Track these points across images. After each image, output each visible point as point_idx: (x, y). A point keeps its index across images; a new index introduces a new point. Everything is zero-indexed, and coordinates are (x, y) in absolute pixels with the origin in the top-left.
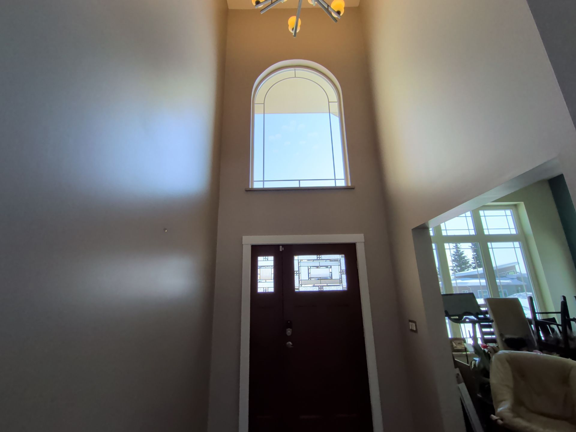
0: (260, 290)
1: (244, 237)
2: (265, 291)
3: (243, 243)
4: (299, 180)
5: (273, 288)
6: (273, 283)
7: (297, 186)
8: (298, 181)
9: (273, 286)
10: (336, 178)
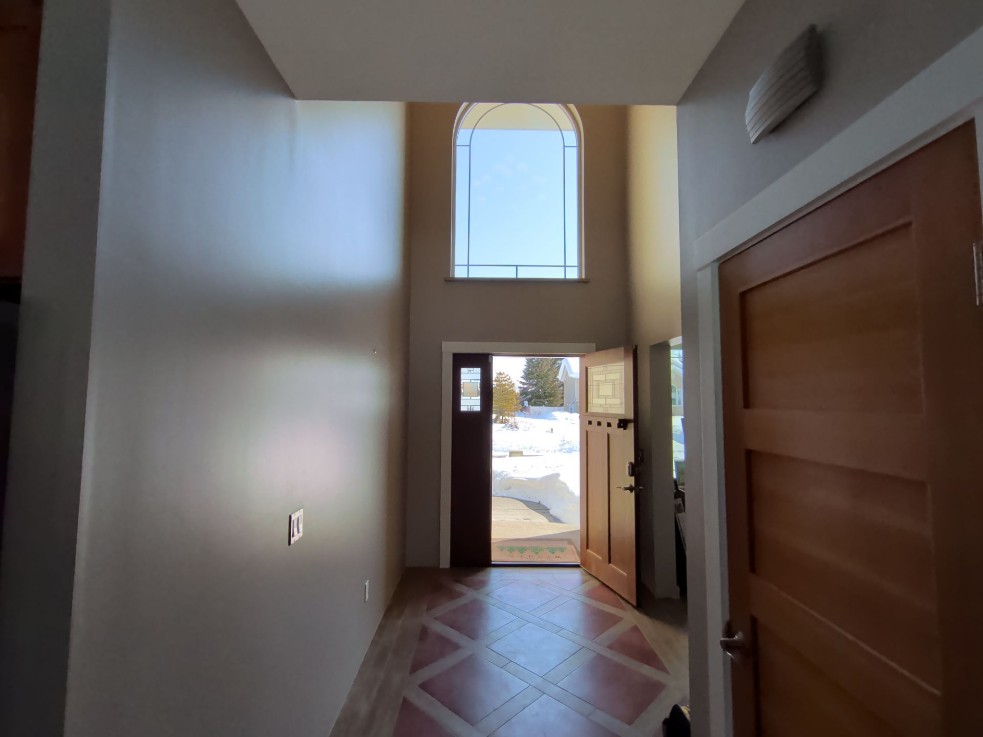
0: (463, 408)
1: (444, 343)
2: (469, 410)
3: (443, 351)
4: (517, 266)
5: (479, 407)
6: (479, 401)
7: (513, 276)
8: (515, 267)
9: (479, 404)
10: (567, 265)
